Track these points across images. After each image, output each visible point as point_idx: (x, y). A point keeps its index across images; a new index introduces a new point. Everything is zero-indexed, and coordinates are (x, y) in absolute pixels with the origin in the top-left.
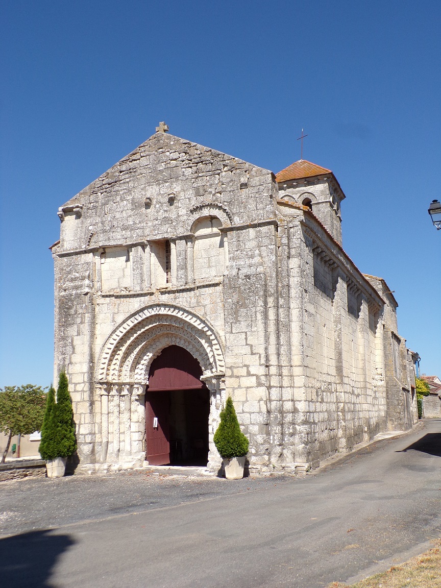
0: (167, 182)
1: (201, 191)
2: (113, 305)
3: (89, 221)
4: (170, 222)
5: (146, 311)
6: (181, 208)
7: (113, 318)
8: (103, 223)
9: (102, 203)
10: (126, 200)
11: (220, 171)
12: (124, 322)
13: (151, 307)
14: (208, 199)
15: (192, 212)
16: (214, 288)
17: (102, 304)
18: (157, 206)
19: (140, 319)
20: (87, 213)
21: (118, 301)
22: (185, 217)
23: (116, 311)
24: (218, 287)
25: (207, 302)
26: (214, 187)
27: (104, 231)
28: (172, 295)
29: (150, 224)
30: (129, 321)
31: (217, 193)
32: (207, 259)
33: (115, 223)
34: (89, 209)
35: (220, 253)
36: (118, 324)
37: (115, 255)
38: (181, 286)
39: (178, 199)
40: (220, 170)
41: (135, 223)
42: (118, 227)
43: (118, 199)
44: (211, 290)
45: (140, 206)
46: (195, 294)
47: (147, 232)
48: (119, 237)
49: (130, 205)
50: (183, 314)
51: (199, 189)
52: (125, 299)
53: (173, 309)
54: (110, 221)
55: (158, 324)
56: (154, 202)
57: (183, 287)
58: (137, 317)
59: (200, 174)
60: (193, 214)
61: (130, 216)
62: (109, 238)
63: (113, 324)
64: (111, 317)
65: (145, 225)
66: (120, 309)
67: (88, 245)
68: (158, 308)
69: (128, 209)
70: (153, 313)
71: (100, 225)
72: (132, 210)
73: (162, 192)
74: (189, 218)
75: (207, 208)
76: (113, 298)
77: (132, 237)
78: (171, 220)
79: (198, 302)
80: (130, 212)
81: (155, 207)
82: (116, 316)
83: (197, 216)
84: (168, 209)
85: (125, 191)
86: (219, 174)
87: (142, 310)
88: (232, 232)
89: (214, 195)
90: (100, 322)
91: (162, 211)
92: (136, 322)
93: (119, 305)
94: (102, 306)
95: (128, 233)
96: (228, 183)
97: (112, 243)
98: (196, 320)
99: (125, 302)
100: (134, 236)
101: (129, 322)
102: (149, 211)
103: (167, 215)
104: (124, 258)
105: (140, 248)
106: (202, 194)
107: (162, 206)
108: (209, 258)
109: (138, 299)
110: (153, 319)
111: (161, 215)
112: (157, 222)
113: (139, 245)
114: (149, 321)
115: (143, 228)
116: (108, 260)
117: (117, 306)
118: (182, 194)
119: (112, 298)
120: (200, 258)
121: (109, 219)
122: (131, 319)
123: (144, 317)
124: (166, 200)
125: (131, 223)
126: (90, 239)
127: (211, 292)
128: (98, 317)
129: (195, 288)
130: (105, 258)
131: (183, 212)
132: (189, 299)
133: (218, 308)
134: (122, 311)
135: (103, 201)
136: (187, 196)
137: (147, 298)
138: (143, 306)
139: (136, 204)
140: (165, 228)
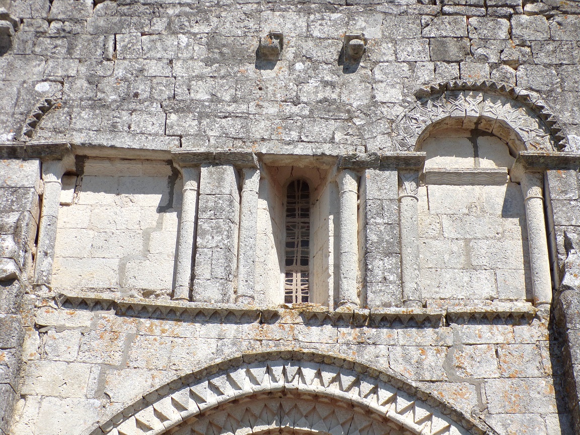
0: (334, 11)
1: (453, 50)
2: (107, 336)
3: (37, 68)
4: (345, 116)
5: (240, 375)
6: (383, 85)
7: (102, 382)
8: (93, 81)
9: (97, 27)
10: (189, 32)
11: (511, 11)
12: (146, 402)
13: (265, 360)
14: (478, 73)
15: (421, 97)
16: (509, 327)
17: (60, 329)
18: (299, 66)
19: (212, 399)
20: (34, 45)
21: (127, 325)
22: (399, 111)
23: (117, 358)
24: (525, 328)
25: (488, 369)
26: (495, 46)
27: (97, 104)
28: (349, 333)
29: (272, 110)
30: (167, 400)
31: (505, 62)
32: (462, 243)
33: (142, 88)
34: (39, 34)
35: (507, 234)
36: (118, 408)
37: (117, 186)
38: (388, 305)
39: (374, 57)
40: (513, 7)
41: (215, 99)
42: (151, 99)
43: (159, 25)
44: (499, 333)
45: (239, 57)
46: (440, 338)
47: (259, 129)
48: (151, 129)
49: (200, 51)
50: (392, 400)
51: (443, 44)
52: (156, 322)
53: (352, 379)
54: (124, 79)
55: (273, 426)
56: (289, 53)
57: (392, 310)
58: (202, 389)
59: (446, 8)
60: (424, 104)
61: (200, 77)
62: (114, 126)
63: (97, 403)
64: (89, 377)
65: (252, 109)
66: (133, 354)
67: (29, 134)
68: (292, 370)
69: (192, 58)
70: (267, 384)
71: (82, 83)
72: (208, 62)
73: (316, 33)
74: (411, 114)
75: (474, 97)
76: (111, 315)
77: (201, 135)
78: (349, 111)
79: (450, 366)
80: (198, 67)
81: (291, 67)
82: (113, 378)
83: (438, 112)
84: (335, 78)
85: (187, 9)
86: (509, 17)
87: (227, 367)
88: (563, 173)
89: (494, 66)
90: (39, 389)
91: (313, 83)
92: (193, 407)
93: (130, 339)
94: (57, 335)
95: (190, 124)
96: (542, 44)
97: (124, 141)
98: (447, 429)
99: (157, 331)
100: (210, 133)
101: (165, 405)
102: (266, 74)
103: (334, 96)
104: (155, 199)
105: (229, 172)
106: (454, 58)
107: (315, 69)
108: (467, 241)
109: (213, 329)
110: (256, 409)
111: (311, 91)
112: (295, 109)
113: (228, 162)
114: (238, 413)
115: (245, 116)
116: (87, 197)
117: (121, 343)
118: (387, 49)
119: (104, 313)
120: (435, 238)
121: (120, 73)
122: (176, 396)
123: (230, 392)
124: (332, 54)
125: (203, 96)
126: (38, 117)
127: (500, 339)
128: (36, 373)
129: (438, 318)
130: (77, 188)
131: (390, 93)
132: (415, 354)
133: (533, 394)
134: (141, 364)
135: (102, 23)
136: (402, 56)
137: (249, 329)
138: (231, 352)
139: (225, 50)
140: (323, 129)
